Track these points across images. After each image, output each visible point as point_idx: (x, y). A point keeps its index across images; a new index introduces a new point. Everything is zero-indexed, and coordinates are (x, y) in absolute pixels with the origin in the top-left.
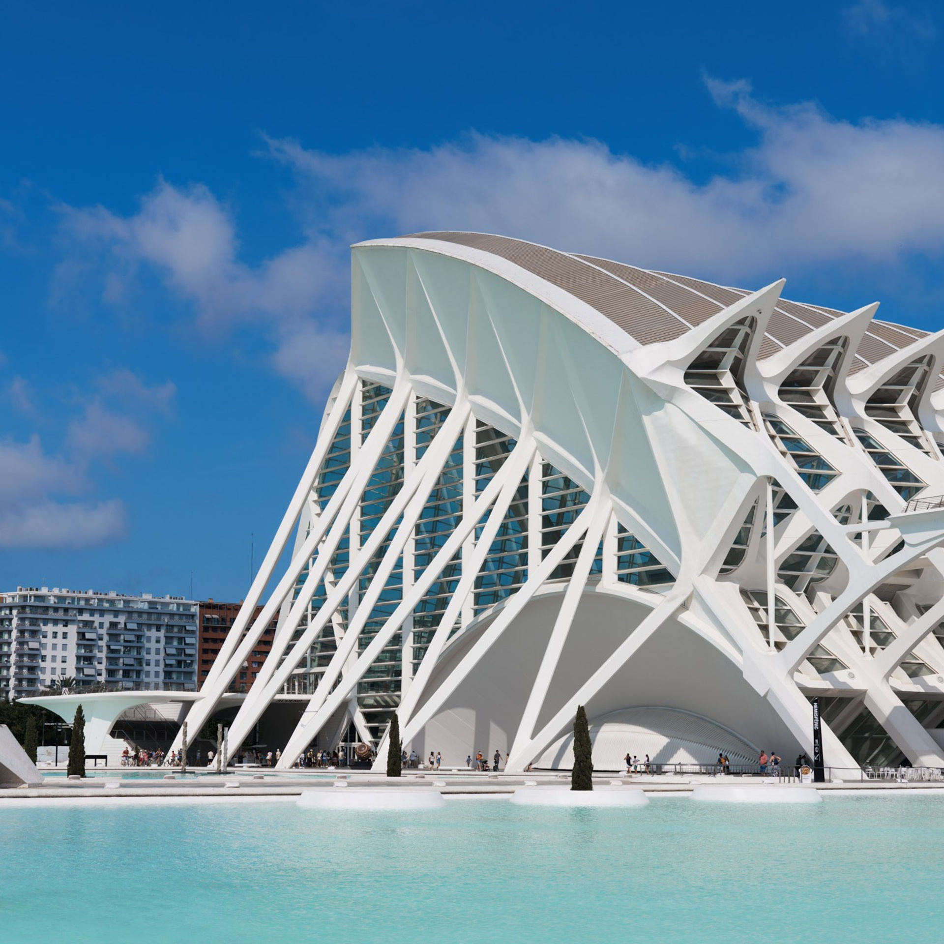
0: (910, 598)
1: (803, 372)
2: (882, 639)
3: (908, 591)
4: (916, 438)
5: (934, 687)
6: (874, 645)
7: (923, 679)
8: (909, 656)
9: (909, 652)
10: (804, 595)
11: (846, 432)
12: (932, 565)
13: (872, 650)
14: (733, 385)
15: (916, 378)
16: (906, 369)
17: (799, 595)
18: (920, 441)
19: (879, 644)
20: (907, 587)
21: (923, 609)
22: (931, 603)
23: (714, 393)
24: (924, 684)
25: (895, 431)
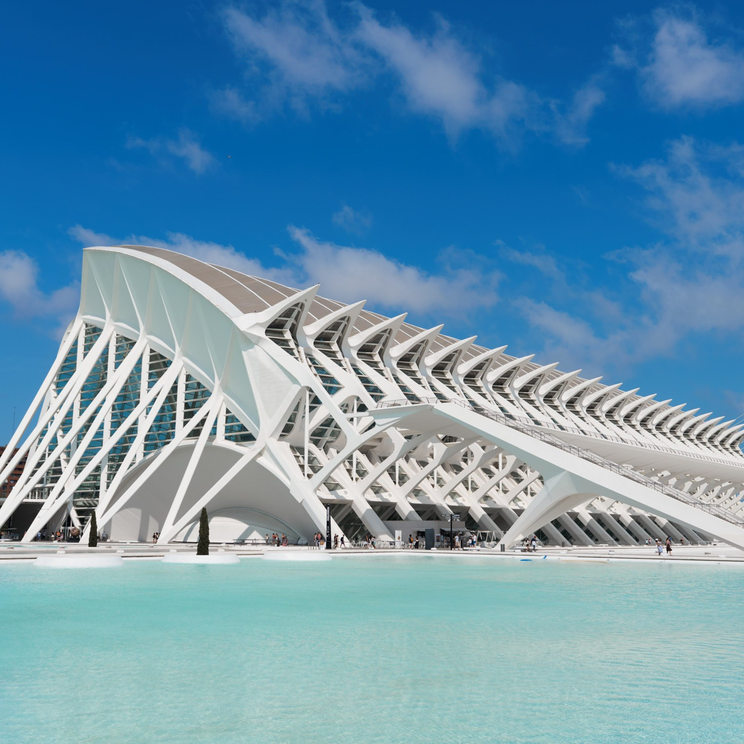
0: (376, 453)
1: (327, 333)
2: (362, 473)
3: (375, 449)
4: (381, 370)
5: (387, 499)
6: (358, 476)
7: (381, 495)
8: (375, 483)
9: (375, 481)
10: (323, 450)
11: (347, 366)
12: (388, 436)
13: (357, 479)
14: (290, 337)
15: (383, 340)
16: (378, 335)
17: (320, 450)
18: (384, 372)
19: (360, 476)
20: (375, 447)
21: (383, 459)
22: (387, 456)
23: (280, 341)
24: (382, 497)
25: (372, 366)
